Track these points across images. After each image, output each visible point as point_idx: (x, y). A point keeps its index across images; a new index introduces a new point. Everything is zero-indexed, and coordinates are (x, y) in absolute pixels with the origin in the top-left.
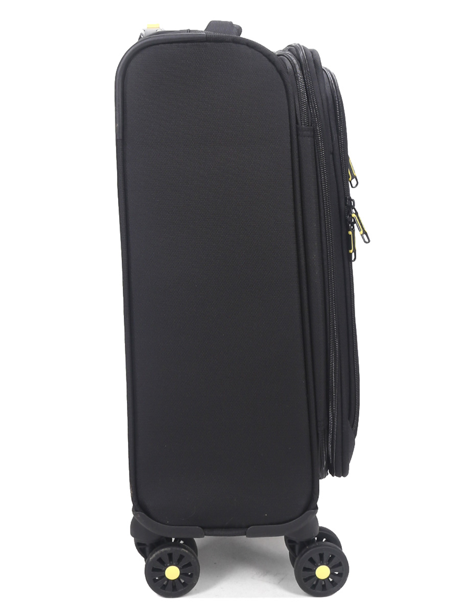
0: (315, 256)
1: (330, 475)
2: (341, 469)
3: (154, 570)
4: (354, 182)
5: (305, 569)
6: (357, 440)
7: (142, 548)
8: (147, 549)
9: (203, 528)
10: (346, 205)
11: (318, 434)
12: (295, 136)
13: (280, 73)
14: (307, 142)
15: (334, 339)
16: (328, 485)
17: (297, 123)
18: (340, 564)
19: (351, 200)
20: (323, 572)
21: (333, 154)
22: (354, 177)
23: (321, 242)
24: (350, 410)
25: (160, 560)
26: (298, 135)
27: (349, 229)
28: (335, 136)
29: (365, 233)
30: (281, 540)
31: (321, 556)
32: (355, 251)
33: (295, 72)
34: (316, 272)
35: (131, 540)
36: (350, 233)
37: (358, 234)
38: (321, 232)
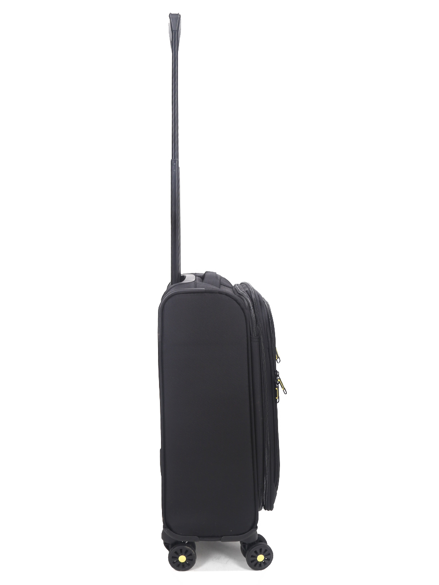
0: (258, 402)
1: (263, 509)
2: (269, 507)
3: (173, 557)
4: (278, 360)
5: (252, 556)
6: (278, 492)
7: (167, 545)
8: (170, 546)
9: (199, 537)
10: (275, 374)
11: (258, 491)
12: (249, 341)
13: (243, 309)
14: (255, 344)
15: (267, 442)
16: (263, 514)
17: (251, 334)
18: (269, 554)
19: (277, 372)
20: (261, 558)
21: (268, 348)
22: (278, 358)
23: (262, 395)
24: (275, 477)
25: (176, 553)
26: (251, 341)
27: (276, 387)
28: (270, 339)
29: (284, 389)
30: (239, 543)
31: (261, 550)
32: (279, 398)
33: (250, 307)
34: (259, 410)
35: (162, 541)
36: (277, 389)
37: (281, 390)
38: (262, 389)
